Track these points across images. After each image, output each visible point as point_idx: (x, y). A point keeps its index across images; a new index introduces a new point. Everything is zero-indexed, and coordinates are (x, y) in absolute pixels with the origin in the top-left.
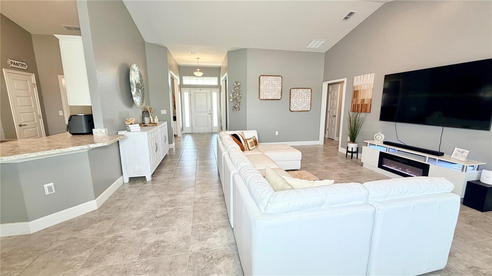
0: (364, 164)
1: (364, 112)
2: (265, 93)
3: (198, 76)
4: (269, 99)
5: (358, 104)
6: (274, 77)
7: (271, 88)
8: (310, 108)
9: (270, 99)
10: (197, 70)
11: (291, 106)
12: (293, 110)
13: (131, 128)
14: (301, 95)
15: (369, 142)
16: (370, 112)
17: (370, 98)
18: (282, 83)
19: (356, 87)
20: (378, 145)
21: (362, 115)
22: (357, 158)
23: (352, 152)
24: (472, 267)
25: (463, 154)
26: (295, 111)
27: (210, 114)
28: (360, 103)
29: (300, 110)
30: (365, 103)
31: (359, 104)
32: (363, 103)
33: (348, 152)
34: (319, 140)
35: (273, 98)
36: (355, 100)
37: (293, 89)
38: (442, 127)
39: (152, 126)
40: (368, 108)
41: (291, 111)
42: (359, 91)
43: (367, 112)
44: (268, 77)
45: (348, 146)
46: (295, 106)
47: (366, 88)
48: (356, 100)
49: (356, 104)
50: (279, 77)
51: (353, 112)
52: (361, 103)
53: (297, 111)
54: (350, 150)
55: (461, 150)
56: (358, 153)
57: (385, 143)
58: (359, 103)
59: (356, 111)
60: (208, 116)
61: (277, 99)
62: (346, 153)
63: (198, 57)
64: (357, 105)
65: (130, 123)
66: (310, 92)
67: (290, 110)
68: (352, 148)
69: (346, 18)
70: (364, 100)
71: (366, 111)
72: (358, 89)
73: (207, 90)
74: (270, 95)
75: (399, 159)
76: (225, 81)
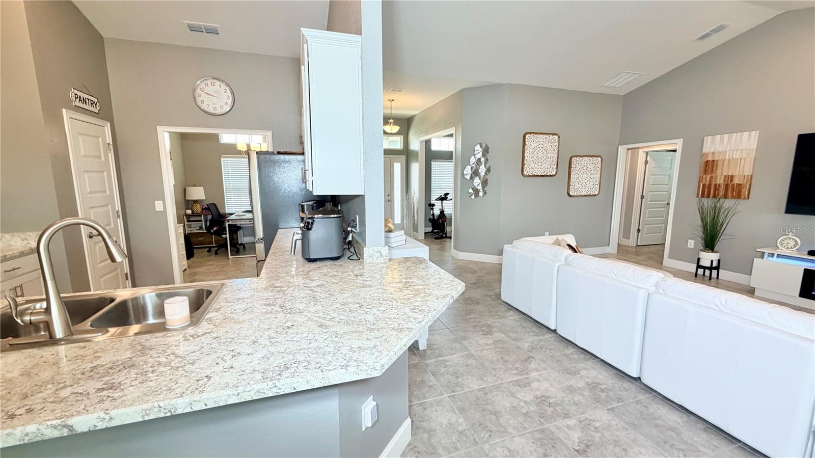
0: (756, 290)
1: (733, 197)
2: (532, 165)
3: (390, 132)
4: (538, 176)
5: (715, 185)
6: (546, 136)
7: (540, 155)
8: (598, 190)
9: (539, 174)
10: (390, 121)
11: (571, 187)
12: (573, 195)
14: (585, 168)
15: (767, 251)
16: (748, 198)
17: (748, 172)
18: (559, 146)
19: (710, 154)
21: (728, 203)
22: (718, 278)
23: (705, 268)
26: (576, 196)
27: (389, 201)
28: (722, 181)
29: (583, 194)
30: (736, 181)
31: (719, 185)
32: (731, 181)
33: (699, 266)
34: (609, 245)
35: (544, 174)
36: (708, 177)
37: (574, 156)
40: (743, 190)
41: (571, 196)
42: (717, 161)
43: (743, 197)
44: (537, 136)
45: (700, 257)
46: (576, 187)
47: (737, 155)
48: (711, 177)
49: (710, 185)
50: (554, 136)
51: (703, 196)
52: (725, 181)
53: (579, 196)
54: (702, 263)
56: (720, 270)
57: (812, 253)
58: (718, 182)
59: (711, 196)
61: (551, 176)
62: (695, 272)
63: (391, 99)
64: (713, 186)
66: (600, 162)
67: (568, 194)
68: (712, 261)
70: (732, 177)
71: (739, 196)
72: (716, 159)
74: (540, 167)
76: (426, 142)
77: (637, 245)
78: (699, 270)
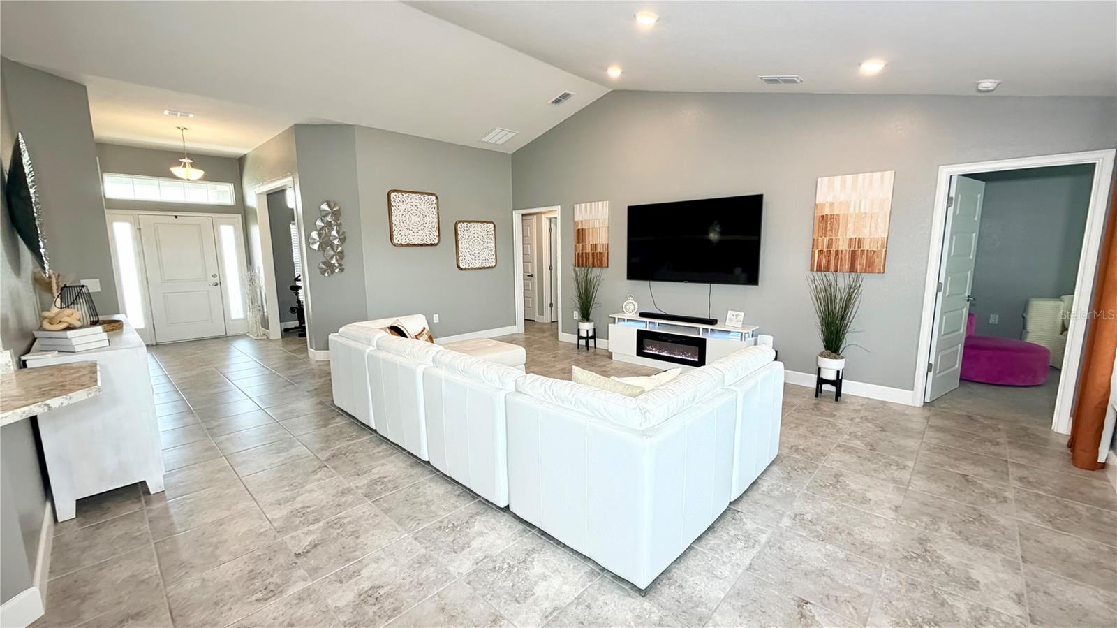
0: (613, 354)
1: (598, 266)
2: (404, 231)
3: (185, 178)
4: (414, 245)
5: (586, 253)
6: (420, 196)
7: (415, 219)
8: (494, 261)
9: (416, 243)
10: (183, 160)
11: (460, 258)
12: (464, 267)
13: (74, 342)
14: (476, 235)
15: (617, 316)
16: (608, 266)
17: (605, 242)
18: (438, 208)
19: (580, 223)
20: (628, 320)
21: (596, 272)
22: (595, 347)
23: (587, 338)
24: (792, 447)
25: (738, 318)
26: (469, 269)
27: (217, 285)
29: (478, 266)
30: (599, 250)
31: (589, 253)
32: (596, 250)
33: (580, 338)
34: (515, 324)
35: (423, 243)
36: (581, 245)
37: (460, 222)
38: (709, 285)
39: (112, 330)
40: (604, 259)
41: (461, 269)
42: (585, 229)
43: (604, 266)
44: (407, 195)
45: (580, 328)
46: (467, 258)
47: (597, 226)
48: (583, 245)
49: (582, 253)
50: (431, 196)
51: (578, 266)
52: (591, 250)
53: (472, 269)
54: (584, 334)
55: (735, 313)
56: (597, 339)
57: (642, 315)
58: (587, 251)
59: (584, 265)
60: (208, 291)
61: (432, 245)
62: (577, 343)
63: (182, 126)
64: (584, 255)
65: (63, 326)
66: (493, 229)
67: (458, 266)
68: (587, 331)
69: (557, 101)
70: (595, 245)
71: (601, 265)
72: (584, 227)
73: (204, 219)
74: (416, 234)
75: (664, 338)
76: (267, 195)
77: (552, 322)
78: (580, 341)
